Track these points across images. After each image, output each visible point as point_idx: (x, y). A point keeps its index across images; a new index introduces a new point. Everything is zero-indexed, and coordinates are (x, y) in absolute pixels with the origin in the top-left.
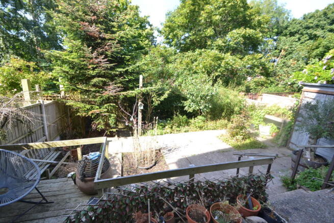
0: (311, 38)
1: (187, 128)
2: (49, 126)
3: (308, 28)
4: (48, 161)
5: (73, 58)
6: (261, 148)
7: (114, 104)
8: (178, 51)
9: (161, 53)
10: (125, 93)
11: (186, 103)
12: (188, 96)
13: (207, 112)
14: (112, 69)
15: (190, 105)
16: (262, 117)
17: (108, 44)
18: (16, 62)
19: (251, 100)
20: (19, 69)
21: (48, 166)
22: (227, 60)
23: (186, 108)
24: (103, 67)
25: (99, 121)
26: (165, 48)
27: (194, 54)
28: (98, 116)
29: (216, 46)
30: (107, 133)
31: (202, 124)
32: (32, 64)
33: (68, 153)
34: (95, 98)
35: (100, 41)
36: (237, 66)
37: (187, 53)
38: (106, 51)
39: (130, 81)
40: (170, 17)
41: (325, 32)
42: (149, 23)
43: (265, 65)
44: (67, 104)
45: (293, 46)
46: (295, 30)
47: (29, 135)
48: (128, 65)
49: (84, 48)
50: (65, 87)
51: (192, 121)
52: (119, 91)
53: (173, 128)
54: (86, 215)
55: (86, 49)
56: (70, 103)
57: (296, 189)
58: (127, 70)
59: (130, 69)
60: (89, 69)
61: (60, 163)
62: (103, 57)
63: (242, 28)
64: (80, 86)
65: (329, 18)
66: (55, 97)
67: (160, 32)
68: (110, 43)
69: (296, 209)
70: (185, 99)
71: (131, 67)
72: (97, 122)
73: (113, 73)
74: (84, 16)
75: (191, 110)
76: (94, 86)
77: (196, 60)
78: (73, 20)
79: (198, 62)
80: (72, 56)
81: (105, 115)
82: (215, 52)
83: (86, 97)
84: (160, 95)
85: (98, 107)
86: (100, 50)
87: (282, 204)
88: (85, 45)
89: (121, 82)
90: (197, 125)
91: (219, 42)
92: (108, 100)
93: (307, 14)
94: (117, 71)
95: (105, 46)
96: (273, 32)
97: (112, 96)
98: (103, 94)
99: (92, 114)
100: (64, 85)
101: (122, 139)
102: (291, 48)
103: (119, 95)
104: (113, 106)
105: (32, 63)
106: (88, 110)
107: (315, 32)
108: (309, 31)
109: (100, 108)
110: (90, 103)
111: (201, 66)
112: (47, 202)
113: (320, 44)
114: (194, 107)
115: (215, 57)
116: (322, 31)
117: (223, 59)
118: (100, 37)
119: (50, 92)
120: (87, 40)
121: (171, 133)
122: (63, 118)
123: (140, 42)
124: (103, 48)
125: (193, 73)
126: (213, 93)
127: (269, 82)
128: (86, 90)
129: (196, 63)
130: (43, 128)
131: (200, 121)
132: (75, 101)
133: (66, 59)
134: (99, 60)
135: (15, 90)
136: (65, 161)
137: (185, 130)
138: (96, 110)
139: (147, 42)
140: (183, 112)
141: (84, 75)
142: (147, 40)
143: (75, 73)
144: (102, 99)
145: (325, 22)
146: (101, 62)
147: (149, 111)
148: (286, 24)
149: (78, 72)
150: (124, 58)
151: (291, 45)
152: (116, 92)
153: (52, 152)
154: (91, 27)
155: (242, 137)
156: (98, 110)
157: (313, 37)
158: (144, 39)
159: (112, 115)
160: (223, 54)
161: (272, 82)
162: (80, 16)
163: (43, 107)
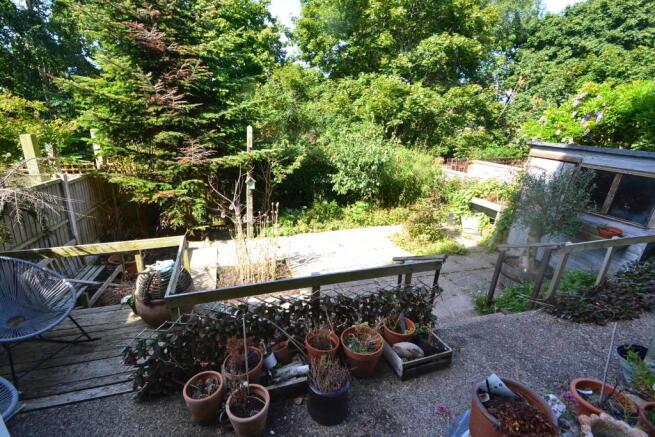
0: (575, 55)
1: (336, 223)
2: (79, 222)
3: (572, 33)
4: (83, 281)
5: (117, 93)
6: (458, 254)
7: (200, 181)
8: (326, 75)
9: (293, 81)
10: (219, 160)
11: (336, 179)
12: (339, 164)
13: (373, 195)
14: (194, 113)
15: (342, 181)
16: (467, 201)
17: (184, 65)
18: (6, 100)
19: (455, 172)
20: (13, 115)
21: (83, 289)
22: (415, 97)
23: (336, 188)
24: (176, 110)
25: (173, 212)
26: (301, 69)
27: (356, 82)
28: (171, 202)
29: (397, 67)
30: (189, 233)
31: (363, 215)
32: (37, 104)
33: (119, 269)
34: (163, 169)
35: (167, 59)
36: (432, 109)
37: (342, 80)
38: (181, 78)
39: (229, 137)
40: (309, 7)
41: (601, 42)
42: (269, 15)
43: (484, 106)
44: (110, 180)
45: (540, 70)
46: (549, 37)
47: (43, 237)
48: (226, 107)
49: (137, 75)
50: (106, 148)
51: (347, 210)
52: (209, 157)
53: (312, 223)
54: (154, 344)
55: (140, 75)
56: (115, 179)
57: (493, 312)
58: (224, 116)
59: (228, 113)
60: (149, 114)
61: (105, 284)
62: (174, 91)
63: (445, 34)
64: (133, 147)
65: (610, 15)
66: (84, 167)
67: (290, 36)
68: (187, 63)
69: (476, 336)
70: (335, 171)
71: (230, 110)
72: (170, 214)
73: (196, 121)
74: (135, 9)
75: (343, 191)
76: (161, 145)
77: (359, 95)
78: (113, 17)
79: (362, 98)
80: (114, 88)
81: (183, 201)
82: (395, 80)
83: (146, 167)
84: (286, 163)
85: (170, 186)
86: (169, 78)
87: (458, 330)
88: (139, 69)
89: (211, 140)
90: (355, 216)
91: (403, 59)
92: (188, 174)
93: (572, 5)
94: (204, 118)
95: (179, 68)
96: (509, 41)
97: (195, 165)
98: (179, 163)
99: (160, 199)
100: (102, 146)
101: (218, 243)
102: (535, 72)
103: (209, 164)
104: (199, 185)
105: (37, 102)
106: (152, 192)
107: (583, 43)
108: (573, 40)
109: (174, 188)
110: (154, 178)
111: (368, 107)
112: (90, 340)
113: (588, 67)
114: (349, 184)
115: (393, 91)
116: (597, 40)
117: (408, 93)
118: (167, 51)
119: (74, 158)
120: (143, 55)
121: (307, 232)
122: (104, 206)
123: (252, 55)
124: (175, 73)
125: (352, 121)
126: (384, 160)
127: (492, 138)
128: (146, 154)
129: (358, 101)
130: (69, 225)
131: (360, 210)
132: (125, 175)
133: (103, 94)
134: (167, 96)
135: (9, 154)
136: (113, 282)
137: (332, 226)
138: (167, 192)
139: (265, 55)
140: (331, 195)
141: (140, 125)
142: (266, 53)
143: (122, 121)
144: (176, 171)
145: (603, 23)
146: (171, 100)
147: (268, 192)
148: (532, 23)
149: (127, 119)
150: (217, 92)
151: (536, 67)
152: (202, 159)
153: (89, 267)
154: (149, 31)
155: (429, 236)
156: (171, 191)
157: (580, 52)
158: (259, 50)
159: (198, 200)
160: (408, 84)
161: (496, 138)
162: (126, 9)
163: (67, 187)
